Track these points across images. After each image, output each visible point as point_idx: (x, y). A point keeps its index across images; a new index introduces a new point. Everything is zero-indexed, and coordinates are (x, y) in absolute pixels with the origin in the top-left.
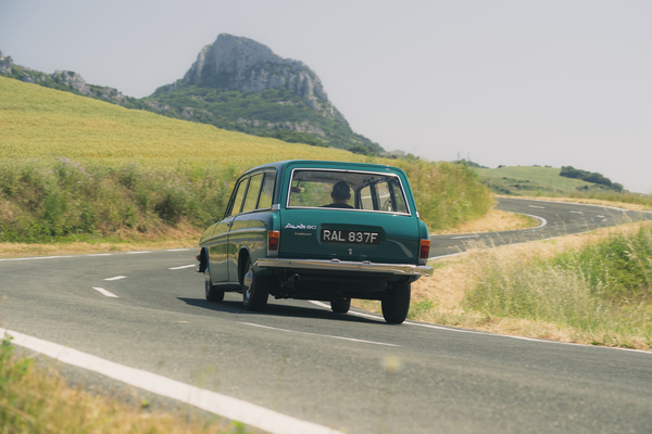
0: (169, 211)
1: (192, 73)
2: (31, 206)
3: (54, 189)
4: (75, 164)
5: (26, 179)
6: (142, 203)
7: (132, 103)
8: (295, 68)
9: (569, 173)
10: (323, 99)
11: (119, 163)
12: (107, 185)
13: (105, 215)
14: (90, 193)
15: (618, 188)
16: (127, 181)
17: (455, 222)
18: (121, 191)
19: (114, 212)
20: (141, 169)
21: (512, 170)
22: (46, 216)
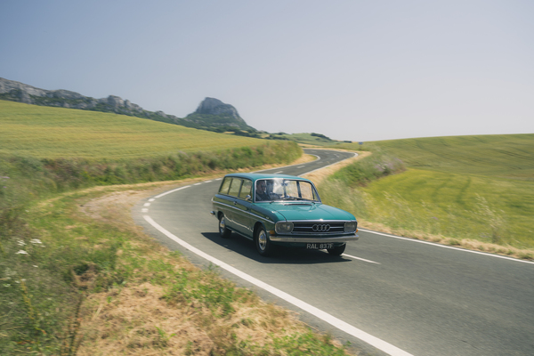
0: (212, 165)
1: (198, 110)
2: (171, 167)
3: (179, 162)
4: (182, 152)
5: (170, 159)
6: (204, 163)
7: (181, 122)
8: (229, 106)
9: (314, 135)
10: (238, 115)
11: (196, 150)
12: (193, 159)
13: (194, 169)
14: (189, 161)
15: (328, 138)
16: (199, 157)
17: (294, 160)
18: (198, 160)
19: (196, 167)
20: (203, 152)
21: (297, 135)
22: (177, 170)
